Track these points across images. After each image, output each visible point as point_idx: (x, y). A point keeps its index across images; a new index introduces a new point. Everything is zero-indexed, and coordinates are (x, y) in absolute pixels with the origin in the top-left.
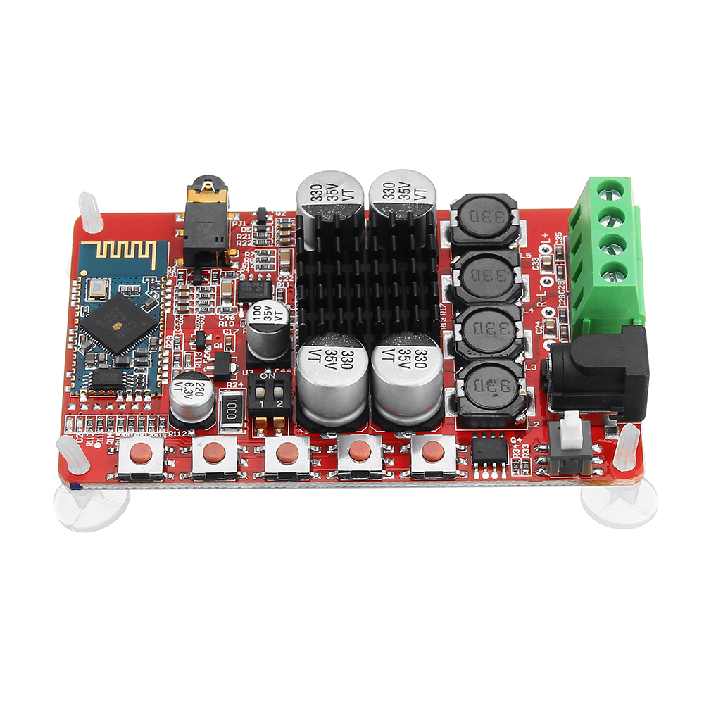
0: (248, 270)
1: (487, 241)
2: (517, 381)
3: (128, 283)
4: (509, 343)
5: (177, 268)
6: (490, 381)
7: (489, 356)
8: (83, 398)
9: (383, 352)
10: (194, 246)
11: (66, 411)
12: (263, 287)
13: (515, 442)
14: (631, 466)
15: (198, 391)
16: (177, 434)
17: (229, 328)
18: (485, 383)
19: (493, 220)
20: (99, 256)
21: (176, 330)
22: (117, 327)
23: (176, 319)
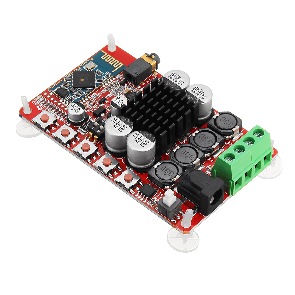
1: (218, 129)
2: (177, 175)
3: (101, 71)
4: (188, 162)
5: (121, 76)
6: (168, 169)
7: (177, 162)
8: (51, 94)
9: (136, 134)
10: (127, 71)
11: (42, 94)
13: (160, 194)
14: (186, 227)
15: (77, 110)
16: (65, 122)
18: (166, 168)
19: (228, 124)
21: (100, 93)
22: (82, 80)
23: (104, 90)
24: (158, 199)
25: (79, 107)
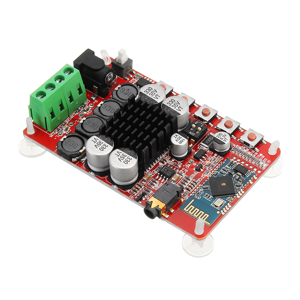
0: (161, 184)
1: (80, 136)
2: (118, 90)
3: (206, 200)
5: (184, 198)
6: (126, 94)
7: (118, 102)
11: (262, 171)
12: (164, 170)
15: (220, 135)
16: (232, 144)
17: (185, 168)
18: (128, 95)
19: (71, 141)
20: (208, 216)
21: (203, 177)
22: (224, 184)
23: (200, 181)
24: (134, 81)
25: (219, 139)
